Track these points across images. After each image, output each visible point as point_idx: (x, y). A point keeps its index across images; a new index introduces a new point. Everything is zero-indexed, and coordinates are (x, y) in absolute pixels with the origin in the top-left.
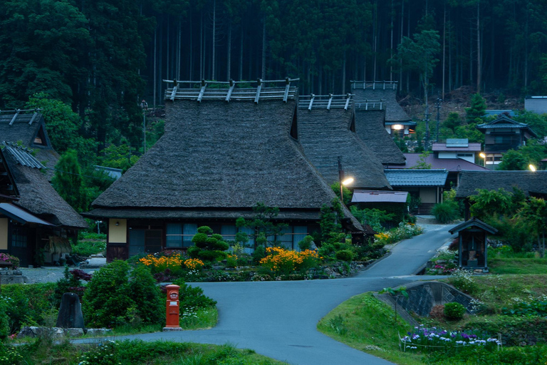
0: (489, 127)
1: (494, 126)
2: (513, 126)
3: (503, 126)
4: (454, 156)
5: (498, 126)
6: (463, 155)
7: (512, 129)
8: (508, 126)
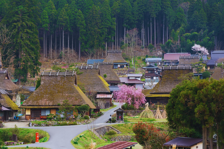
0: (146, 68)
1: (148, 68)
2: (154, 68)
3: (151, 67)
4: (134, 78)
5: (149, 68)
6: (137, 78)
7: (153, 68)
8: (152, 67)
